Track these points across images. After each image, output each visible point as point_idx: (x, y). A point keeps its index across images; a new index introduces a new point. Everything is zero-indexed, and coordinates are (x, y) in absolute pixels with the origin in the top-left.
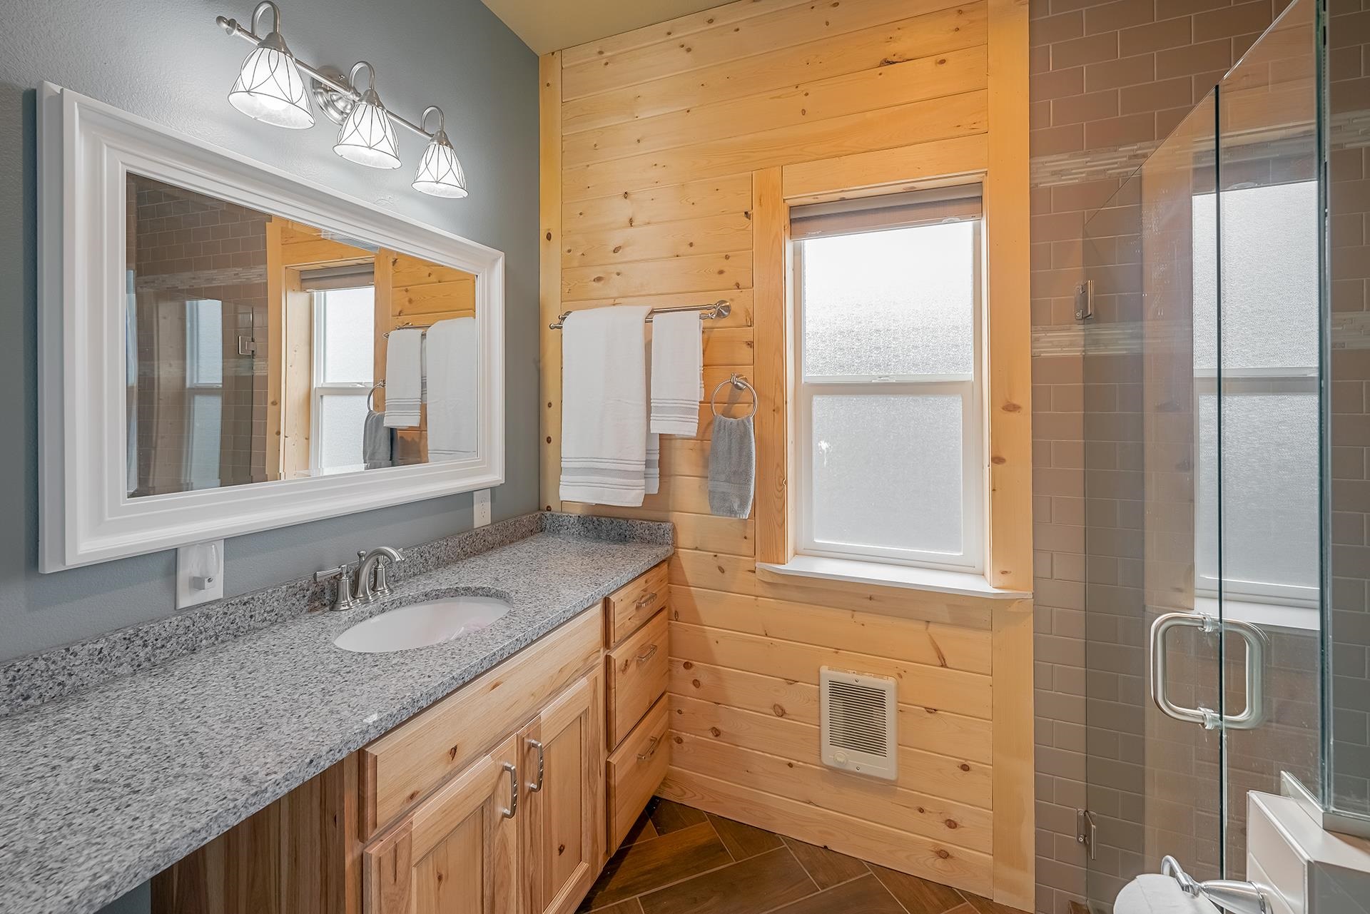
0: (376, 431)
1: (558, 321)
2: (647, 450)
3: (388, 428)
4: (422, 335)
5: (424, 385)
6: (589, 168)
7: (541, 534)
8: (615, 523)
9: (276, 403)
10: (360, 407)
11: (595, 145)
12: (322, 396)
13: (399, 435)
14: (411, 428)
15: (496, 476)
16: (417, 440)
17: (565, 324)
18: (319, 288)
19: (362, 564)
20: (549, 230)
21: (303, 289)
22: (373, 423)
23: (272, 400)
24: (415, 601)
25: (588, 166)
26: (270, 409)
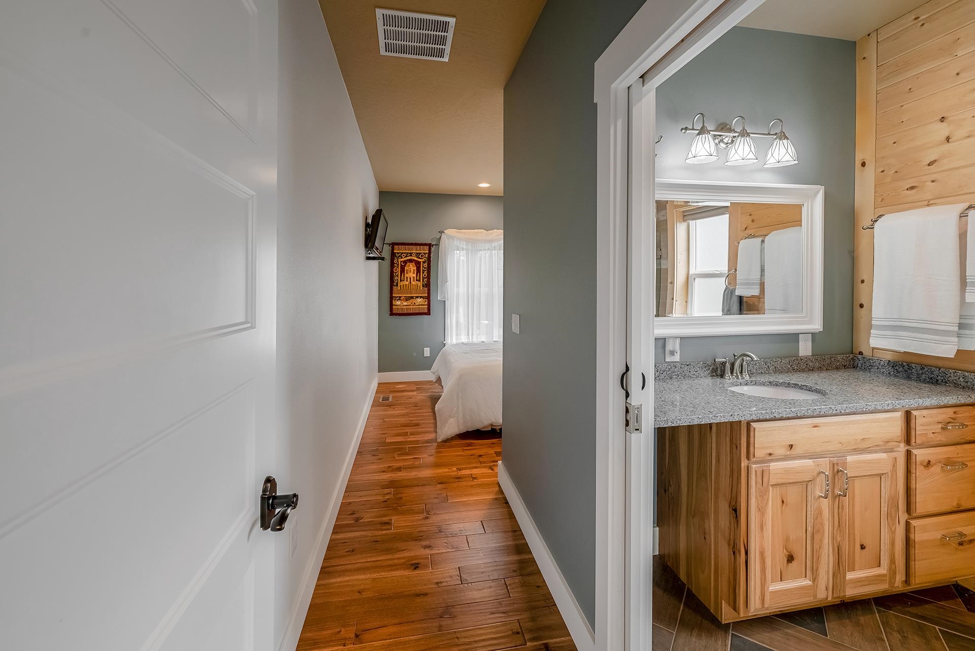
0: (731, 298)
1: (871, 223)
2: (960, 316)
3: (738, 296)
4: (762, 241)
5: (763, 270)
6: (904, 107)
7: (853, 369)
8: (926, 369)
9: (672, 283)
10: (721, 284)
11: (910, 89)
12: (695, 279)
13: (744, 300)
14: (753, 297)
15: (817, 325)
16: (756, 303)
17: (877, 225)
18: (693, 219)
19: (735, 360)
20: (864, 159)
21: (684, 221)
22: (729, 293)
23: (670, 281)
24: (763, 384)
25: (902, 106)
26: (669, 285)
